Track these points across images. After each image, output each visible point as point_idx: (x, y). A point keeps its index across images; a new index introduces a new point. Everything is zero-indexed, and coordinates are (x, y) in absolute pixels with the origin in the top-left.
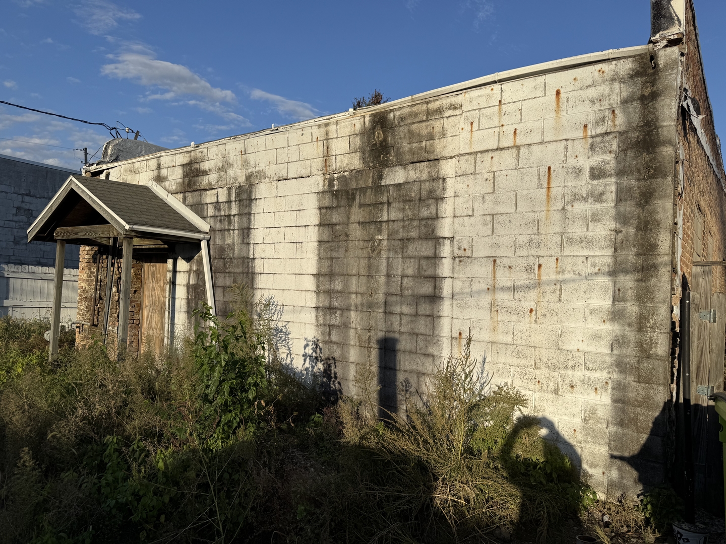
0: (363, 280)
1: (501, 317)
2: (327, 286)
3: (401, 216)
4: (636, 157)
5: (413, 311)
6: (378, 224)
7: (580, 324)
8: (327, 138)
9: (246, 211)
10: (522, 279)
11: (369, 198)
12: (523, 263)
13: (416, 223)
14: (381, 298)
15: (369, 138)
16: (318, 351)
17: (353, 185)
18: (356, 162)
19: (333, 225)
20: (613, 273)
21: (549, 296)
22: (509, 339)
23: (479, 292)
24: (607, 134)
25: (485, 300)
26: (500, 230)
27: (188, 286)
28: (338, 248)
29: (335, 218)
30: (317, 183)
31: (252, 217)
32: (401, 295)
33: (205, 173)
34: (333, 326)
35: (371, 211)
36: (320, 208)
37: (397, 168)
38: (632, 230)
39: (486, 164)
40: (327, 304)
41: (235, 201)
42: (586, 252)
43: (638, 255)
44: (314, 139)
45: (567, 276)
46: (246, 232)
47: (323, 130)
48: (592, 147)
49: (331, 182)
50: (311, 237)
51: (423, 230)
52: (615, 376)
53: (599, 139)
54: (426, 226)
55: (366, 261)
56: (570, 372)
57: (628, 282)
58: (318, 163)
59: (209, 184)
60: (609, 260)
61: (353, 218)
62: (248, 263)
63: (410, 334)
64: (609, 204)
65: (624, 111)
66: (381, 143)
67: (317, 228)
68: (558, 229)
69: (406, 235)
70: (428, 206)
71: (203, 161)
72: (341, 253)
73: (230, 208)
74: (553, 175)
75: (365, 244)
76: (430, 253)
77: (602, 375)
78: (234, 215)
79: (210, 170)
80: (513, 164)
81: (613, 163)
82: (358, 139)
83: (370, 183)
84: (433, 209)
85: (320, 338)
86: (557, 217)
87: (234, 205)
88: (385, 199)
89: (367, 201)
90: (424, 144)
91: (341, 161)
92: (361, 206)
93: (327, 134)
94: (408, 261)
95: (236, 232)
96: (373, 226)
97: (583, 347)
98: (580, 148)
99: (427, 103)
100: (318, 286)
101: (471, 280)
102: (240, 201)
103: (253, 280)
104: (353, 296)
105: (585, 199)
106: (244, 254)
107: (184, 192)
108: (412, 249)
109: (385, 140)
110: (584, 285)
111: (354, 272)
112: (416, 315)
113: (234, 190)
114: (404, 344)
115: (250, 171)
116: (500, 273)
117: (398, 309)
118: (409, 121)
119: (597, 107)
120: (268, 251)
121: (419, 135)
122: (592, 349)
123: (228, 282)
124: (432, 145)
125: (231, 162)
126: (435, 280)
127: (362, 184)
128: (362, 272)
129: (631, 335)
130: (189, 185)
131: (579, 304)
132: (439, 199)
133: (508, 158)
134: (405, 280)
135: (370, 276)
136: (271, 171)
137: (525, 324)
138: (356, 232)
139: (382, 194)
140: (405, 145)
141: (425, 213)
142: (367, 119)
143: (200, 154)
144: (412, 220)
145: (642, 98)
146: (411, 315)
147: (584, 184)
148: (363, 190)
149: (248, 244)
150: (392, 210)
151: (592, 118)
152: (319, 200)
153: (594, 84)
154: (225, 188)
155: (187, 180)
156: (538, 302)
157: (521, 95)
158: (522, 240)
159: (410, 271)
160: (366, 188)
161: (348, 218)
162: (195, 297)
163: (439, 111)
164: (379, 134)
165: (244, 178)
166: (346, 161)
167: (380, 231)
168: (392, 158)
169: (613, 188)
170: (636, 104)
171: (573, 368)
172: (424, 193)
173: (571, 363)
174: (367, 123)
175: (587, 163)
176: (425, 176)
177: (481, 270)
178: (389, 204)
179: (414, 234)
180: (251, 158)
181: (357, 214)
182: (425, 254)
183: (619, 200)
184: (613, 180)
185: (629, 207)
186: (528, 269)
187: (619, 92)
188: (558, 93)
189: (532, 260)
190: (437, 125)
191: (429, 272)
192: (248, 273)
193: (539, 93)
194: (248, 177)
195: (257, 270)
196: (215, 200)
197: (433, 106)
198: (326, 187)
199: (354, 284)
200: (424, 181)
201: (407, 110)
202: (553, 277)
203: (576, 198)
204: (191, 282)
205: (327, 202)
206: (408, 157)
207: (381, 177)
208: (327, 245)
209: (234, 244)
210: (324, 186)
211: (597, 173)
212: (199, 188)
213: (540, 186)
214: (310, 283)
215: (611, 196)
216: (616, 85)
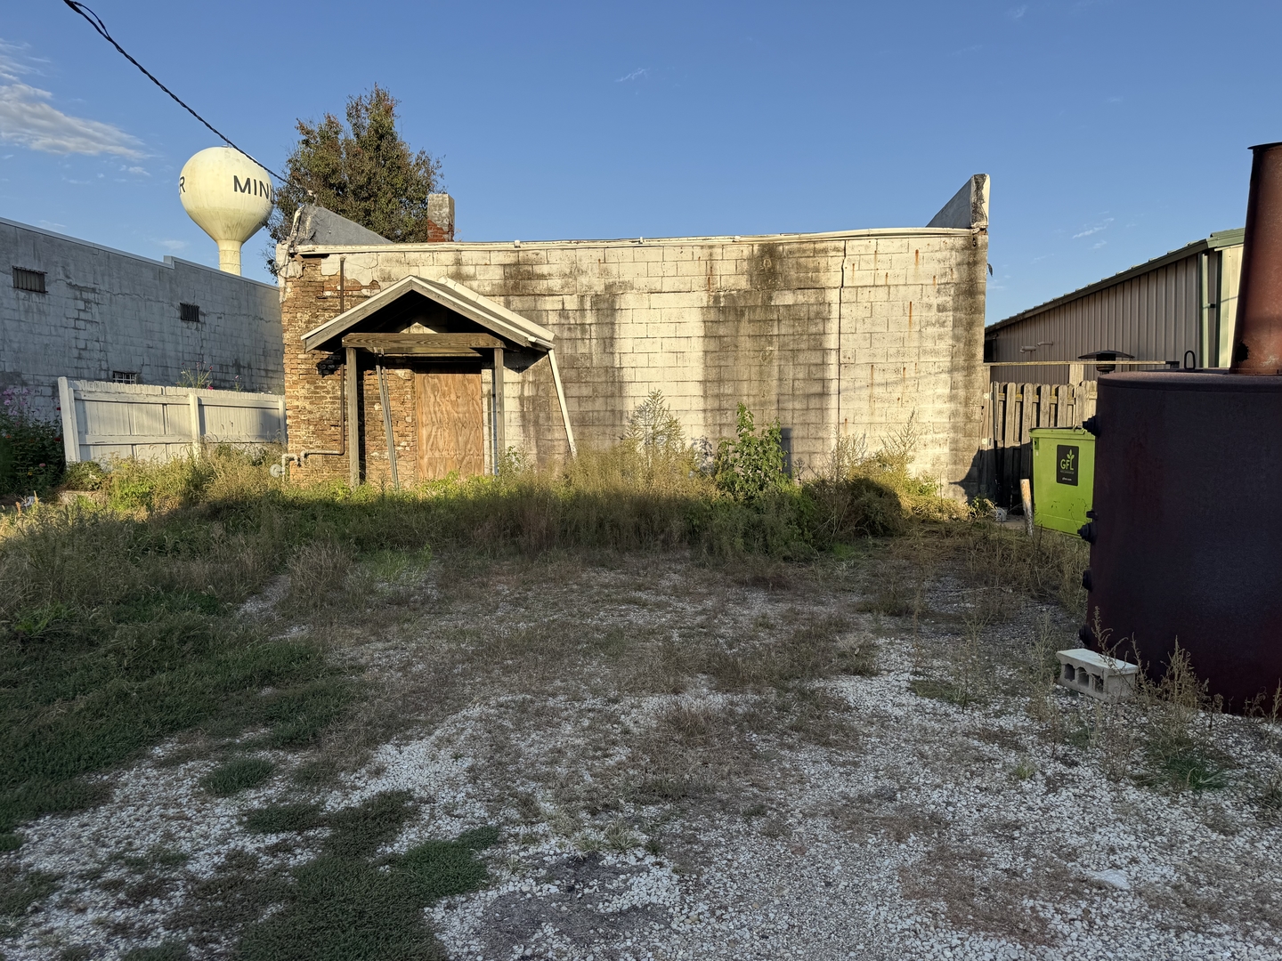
0: (755, 384)
1: (878, 405)
2: (716, 391)
3: (791, 331)
4: (964, 300)
5: (805, 407)
6: (769, 339)
7: (931, 406)
8: (711, 258)
9: (608, 320)
10: (892, 377)
11: (759, 315)
12: (893, 367)
13: (805, 337)
14: (774, 398)
15: (757, 264)
16: (707, 447)
17: (742, 303)
18: (743, 283)
19: (720, 337)
20: (952, 371)
21: (910, 389)
22: (883, 419)
23: (861, 388)
24: (948, 283)
25: (865, 393)
26: (876, 344)
27: (521, 399)
28: (727, 357)
29: (722, 331)
30: (702, 298)
31: (617, 327)
32: (793, 395)
33: (542, 277)
34: (724, 424)
35: (761, 326)
36: (705, 322)
37: (786, 292)
38: (962, 345)
39: (865, 296)
40: (716, 405)
41: (591, 310)
42: (934, 359)
43: (965, 360)
44: (696, 258)
45: (922, 374)
46: (608, 342)
47: (706, 251)
48: (939, 291)
49: (717, 299)
50: (696, 348)
51: (812, 343)
52: (952, 435)
53: (943, 286)
54: (814, 340)
55: (757, 368)
56: (924, 437)
57: (959, 376)
58: (702, 280)
59: (549, 289)
60: (949, 364)
61: (742, 332)
62: (614, 372)
63: (802, 424)
64: (949, 328)
65: (958, 270)
66: (769, 269)
67: (701, 339)
68: (916, 344)
69: (796, 347)
70: (816, 324)
71: (539, 263)
72: (730, 362)
73: (583, 316)
74: (913, 307)
75: (756, 354)
76: (819, 361)
77: (943, 436)
78: (590, 325)
79: (550, 275)
80: (886, 297)
81: (951, 303)
82: (745, 263)
83: (759, 302)
84: (820, 327)
85: (710, 436)
86: (916, 336)
87: (588, 314)
88: (775, 317)
89: (757, 318)
90: (810, 275)
91: (727, 281)
92: (750, 321)
93: (711, 255)
94: (799, 367)
95: (594, 341)
96: (763, 339)
97: (932, 420)
98: (931, 291)
99: (814, 242)
100: (705, 392)
101: (855, 380)
102: (598, 310)
103: (621, 389)
104: (745, 398)
105: (934, 325)
106: (607, 362)
107: (506, 295)
108: (802, 358)
109: (773, 267)
110: (933, 379)
111: (745, 377)
112: (808, 409)
113: (589, 299)
114: (797, 433)
115: (611, 280)
116: (876, 376)
117: (790, 405)
118: (797, 255)
119: (942, 265)
120: (642, 360)
121: (806, 267)
122: (938, 420)
123: (586, 391)
124: (817, 277)
125: (584, 269)
126: (824, 381)
127: (751, 303)
128: (754, 377)
129: (961, 409)
130: (515, 287)
131: (929, 392)
132: (826, 320)
133: (882, 293)
134: (796, 383)
135: (761, 381)
136: (641, 282)
137: (894, 408)
138: (746, 344)
139: (772, 312)
140: (793, 274)
141: (813, 329)
142: (756, 248)
143: (535, 256)
144: (801, 335)
145: (969, 264)
146: (803, 410)
147: (933, 315)
148: (753, 308)
149: (612, 353)
150: (782, 326)
151: (938, 272)
152: (703, 314)
153: (940, 250)
154: (575, 296)
155: (511, 283)
156: (903, 393)
157: (891, 250)
158: (892, 351)
159: (801, 376)
160: (756, 306)
161: (737, 331)
162: (534, 409)
163: (825, 251)
164: (767, 263)
165: (603, 287)
166: (732, 281)
167: (770, 343)
168: (780, 283)
169: (951, 319)
170: (965, 267)
171: (926, 433)
172: (812, 315)
173: (925, 431)
174: (755, 252)
175: (935, 301)
176: (812, 300)
177: (862, 374)
178: (779, 321)
179: (803, 346)
180: (614, 269)
181: (746, 328)
182: (814, 361)
183: (954, 326)
184: (951, 313)
185: (960, 331)
186: (897, 371)
187: (955, 258)
188: (917, 252)
189: (899, 365)
190: (823, 262)
191: (818, 376)
192: (613, 382)
193: (904, 250)
194: (608, 287)
195: (627, 378)
196: (561, 307)
197: (818, 246)
198: (711, 303)
199: (745, 388)
200: (812, 304)
201: (795, 246)
202: (913, 375)
203: (928, 324)
204: (526, 394)
205: (712, 315)
206: (795, 284)
207: (770, 298)
208: (714, 355)
209: (591, 354)
210: (708, 302)
211: (941, 309)
212: (531, 292)
213: (904, 314)
214: (696, 390)
215: (950, 324)
216: (954, 253)
